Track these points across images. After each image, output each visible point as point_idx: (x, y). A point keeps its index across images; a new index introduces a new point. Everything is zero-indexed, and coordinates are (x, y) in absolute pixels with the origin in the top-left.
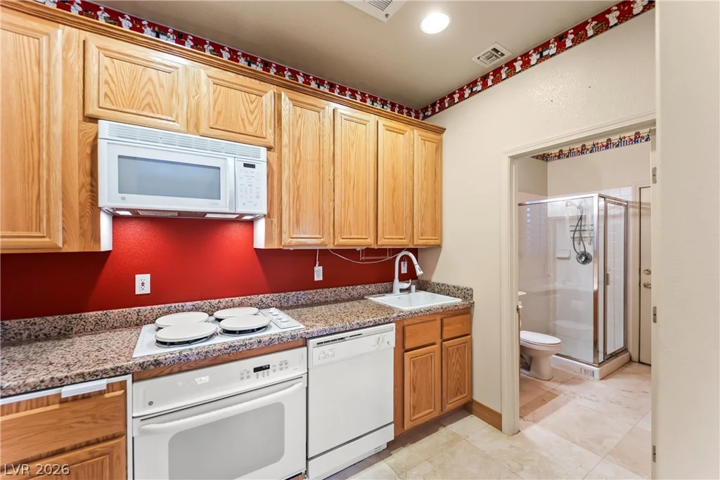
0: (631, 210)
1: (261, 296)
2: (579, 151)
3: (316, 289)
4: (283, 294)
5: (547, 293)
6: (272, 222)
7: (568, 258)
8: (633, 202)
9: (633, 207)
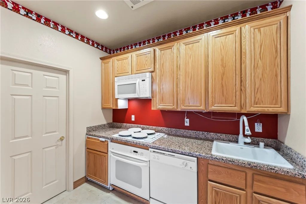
1: (162, 128)
3: (185, 129)
4: (170, 129)
6: (154, 99)
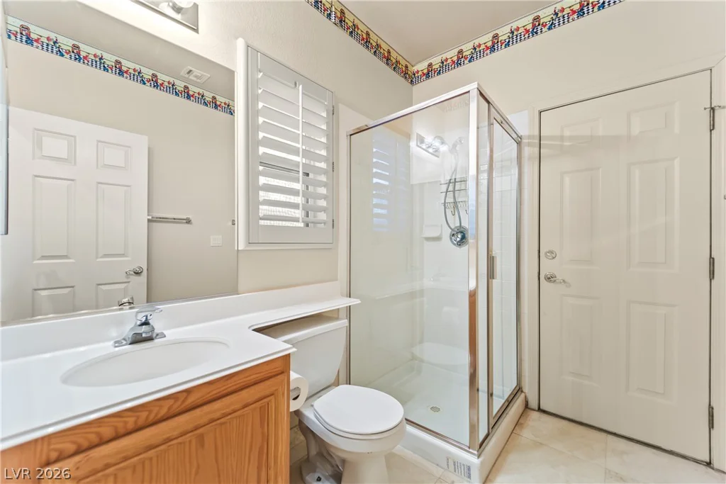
0: (527, 151)
2: (454, 62)
5: (412, 295)
7: (438, 239)
8: (529, 137)
9: (529, 145)
